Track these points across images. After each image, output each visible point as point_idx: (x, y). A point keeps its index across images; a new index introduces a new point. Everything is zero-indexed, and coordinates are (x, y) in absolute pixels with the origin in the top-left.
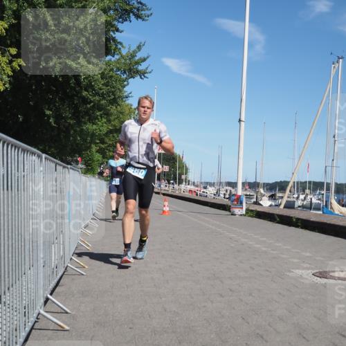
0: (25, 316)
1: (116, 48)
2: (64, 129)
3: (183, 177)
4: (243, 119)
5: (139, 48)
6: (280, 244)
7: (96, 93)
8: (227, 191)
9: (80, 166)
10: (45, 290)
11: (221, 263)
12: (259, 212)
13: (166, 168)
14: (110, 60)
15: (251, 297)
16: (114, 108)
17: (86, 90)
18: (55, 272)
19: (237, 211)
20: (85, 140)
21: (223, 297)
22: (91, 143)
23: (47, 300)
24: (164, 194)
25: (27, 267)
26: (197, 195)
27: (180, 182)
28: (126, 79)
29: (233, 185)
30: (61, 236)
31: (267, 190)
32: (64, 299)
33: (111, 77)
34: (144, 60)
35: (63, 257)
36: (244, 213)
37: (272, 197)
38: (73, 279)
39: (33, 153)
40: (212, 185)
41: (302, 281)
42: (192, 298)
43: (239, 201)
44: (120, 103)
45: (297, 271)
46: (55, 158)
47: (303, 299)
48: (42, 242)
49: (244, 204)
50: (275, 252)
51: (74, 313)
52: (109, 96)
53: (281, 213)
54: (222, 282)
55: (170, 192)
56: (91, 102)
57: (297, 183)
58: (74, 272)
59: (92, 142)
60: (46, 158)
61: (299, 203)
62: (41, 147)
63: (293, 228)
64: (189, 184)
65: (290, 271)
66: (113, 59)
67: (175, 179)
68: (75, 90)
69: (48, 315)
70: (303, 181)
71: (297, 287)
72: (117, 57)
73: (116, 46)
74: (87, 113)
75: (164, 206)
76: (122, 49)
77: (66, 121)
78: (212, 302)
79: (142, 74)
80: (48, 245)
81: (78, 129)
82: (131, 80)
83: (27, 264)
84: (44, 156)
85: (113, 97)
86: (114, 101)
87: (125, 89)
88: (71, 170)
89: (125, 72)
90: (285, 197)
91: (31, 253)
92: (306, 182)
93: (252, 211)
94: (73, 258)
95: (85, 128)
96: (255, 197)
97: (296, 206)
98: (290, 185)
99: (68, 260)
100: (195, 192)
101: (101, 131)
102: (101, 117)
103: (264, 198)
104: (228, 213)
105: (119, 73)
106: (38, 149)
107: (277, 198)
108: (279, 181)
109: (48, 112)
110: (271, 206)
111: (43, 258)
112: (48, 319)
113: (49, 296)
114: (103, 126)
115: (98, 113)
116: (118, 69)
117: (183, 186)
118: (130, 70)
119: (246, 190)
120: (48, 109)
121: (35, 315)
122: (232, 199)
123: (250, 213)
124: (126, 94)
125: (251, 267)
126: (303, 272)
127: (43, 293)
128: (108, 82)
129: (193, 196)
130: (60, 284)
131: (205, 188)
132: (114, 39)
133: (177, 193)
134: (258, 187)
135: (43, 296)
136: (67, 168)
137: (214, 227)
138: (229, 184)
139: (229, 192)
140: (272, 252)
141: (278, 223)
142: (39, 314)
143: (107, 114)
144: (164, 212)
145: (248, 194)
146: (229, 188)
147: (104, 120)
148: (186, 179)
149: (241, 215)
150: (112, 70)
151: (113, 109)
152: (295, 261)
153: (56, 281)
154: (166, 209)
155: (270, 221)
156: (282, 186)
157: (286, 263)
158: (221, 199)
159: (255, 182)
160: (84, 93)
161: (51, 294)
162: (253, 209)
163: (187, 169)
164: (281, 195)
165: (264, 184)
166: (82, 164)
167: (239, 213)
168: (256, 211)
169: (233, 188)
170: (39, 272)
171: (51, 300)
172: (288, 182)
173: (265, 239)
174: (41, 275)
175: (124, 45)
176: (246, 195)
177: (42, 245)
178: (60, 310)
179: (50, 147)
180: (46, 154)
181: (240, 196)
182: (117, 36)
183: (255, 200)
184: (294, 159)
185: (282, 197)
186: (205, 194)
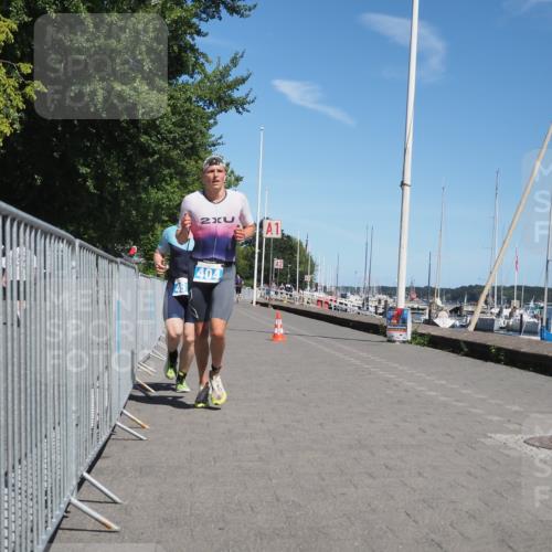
0: (46, 507)
1: (196, 63)
2: (109, 198)
3: (307, 278)
4: (407, 181)
5: (234, 61)
6: (469, 392)
7: (163, 138)
8: (380, 301)
9: (136, 259)
10: (79, 464)
11: (372, 422)
12: (433, 336)
13: (278, 264)
14: (187, 83)
15: (421, 479)
16: (193, 163)
17: (146, 133)
18: (95, 435)
19: (397, 335)
20: (145, 217)
21: (374, 478)
22: (154, 221)
23: (82, 481)
24: (275, 307)
25: (50, 426)
26: (331, 308)
27: (303, 286)
28: (213, 115)
29: (391, 292)
30: (106, 375)
31: (448, 300)
32: (110, 479)
33: (188, 111)
34: (243, 81)
35: (108, 410)
36: (409, 338)
37: (456, 312)
38: (125, 447)
39: (60, 238)
40: (355, 291)
41: (507, 452)
42: (323, 480)
43: (400, 317)
44: (202, 154)
45: (498, 435)
46: (95, 246)
47: (509, 483)
48: (74, 385)
49: (409, 324)
50: (460, 404)
51: (126, 503)
52: (185, 143)
53: (470, 339)
54: (373, 454)
55: (285, 304)
56: (154, 153)
57: (499, 288)
58: (127, 436)
59: (157, 219)
60: (81, 247)
61: (501, 322)
62: (71, 228)
63: (492, 364)
64: (316, 290)
65: (486, 436)
66: (191, 81)
67: (293, 282)
68: (127, 134)
69: (84, 507)
70: (508, 285)
71: (498, 463)
72: (198, 77)
73: (197, 59)
74: (147, 172)
75: (276, 326)
76: (206, 65)
77: (113, 185)
78: (356, 487)
79: (240, 105)
80: (84, 390)
81: (133, 198)
82: (221, 117)
83: (50, 421)
84: (78, 242)
85: (191, 144)
86: (194, 152)
87: (211, 132)
88: (122, 267)
89: (211, 103)
90: (477, 313)
91: (56, 403)
92: (513, 287)
93: (422, 335)
94: (125, 411)
95: (144, 196)
96: (427, 311)
97: (496, 327)
98: (485, 292)
99: (116, 415)
100: (326, 303)
101: (170, 200)
102: (171, 178)
103: (441, 314)
104: (381, 338)
105: (201, 103)
106: (67, 231)
107: (464, 313)
108: (467, 285)
109: (84, 170)
110: (453, 326)
111: (76, 412)
112: (85, 512)
113: (86, 475)
114: (173, 193)
115: (166, 172)
116: (200, 98)
117: (307, 293)
118: (220, 99)
119: (412, 299)
120: (84, 165)
121: (63, 506)
122: (388, 316)
123: (419, 338)
124: (213, 139)
125: (420, 429)
126: (508, 436)
127: (75, 469)
128: (183, 120)
129: (324, 310)
130: (103, 455)
131: (344, 296)
132: (193, 49)
133: (297, 305)
134: (433, 294)
135: (77, 475)
136: (116, 263)
137: (358, 362)
138: (384, 290)
139: (383, 303)
140: (455, 403)
141: (466, 355)
142: (69, 504)
143: (182, 174)
144: (275, 336)
145: (416, 306)
146: (384, 297)
147: (176, 182)
148: (311, 281)
149: (404, 342)
150: (189, 99)
151: (190, 165)
152: (496, 418)
153: (97, 449)
154: (279, 331)
155: (453, 352)
156: (472, 293)
157: (480, 422)
158: (370, 315)
159: (428, 288)
160: (144, 139)
161: (89, 472)
162: (424, 332)
163: (313, 265)
164: (470, 309)
165: (442, 290)
166: (140, 256)
167: (401, 339)
168: (429, 335)
169: (391, 297)
170: (70, 434)
171: (89, 481)
172: (482, 288)
173: (444, 382)
174: (73, 441)
175: (210, 57)
176: (413, 309)
177: (74, 389)
178: (103, 498)
179: (86, 228)
180: (82, 239)
181: (402, 311)
182: (199, 42)
183: (427, 317)
184: (493, 249)
185: (472, 313)
186: (344, 307)
